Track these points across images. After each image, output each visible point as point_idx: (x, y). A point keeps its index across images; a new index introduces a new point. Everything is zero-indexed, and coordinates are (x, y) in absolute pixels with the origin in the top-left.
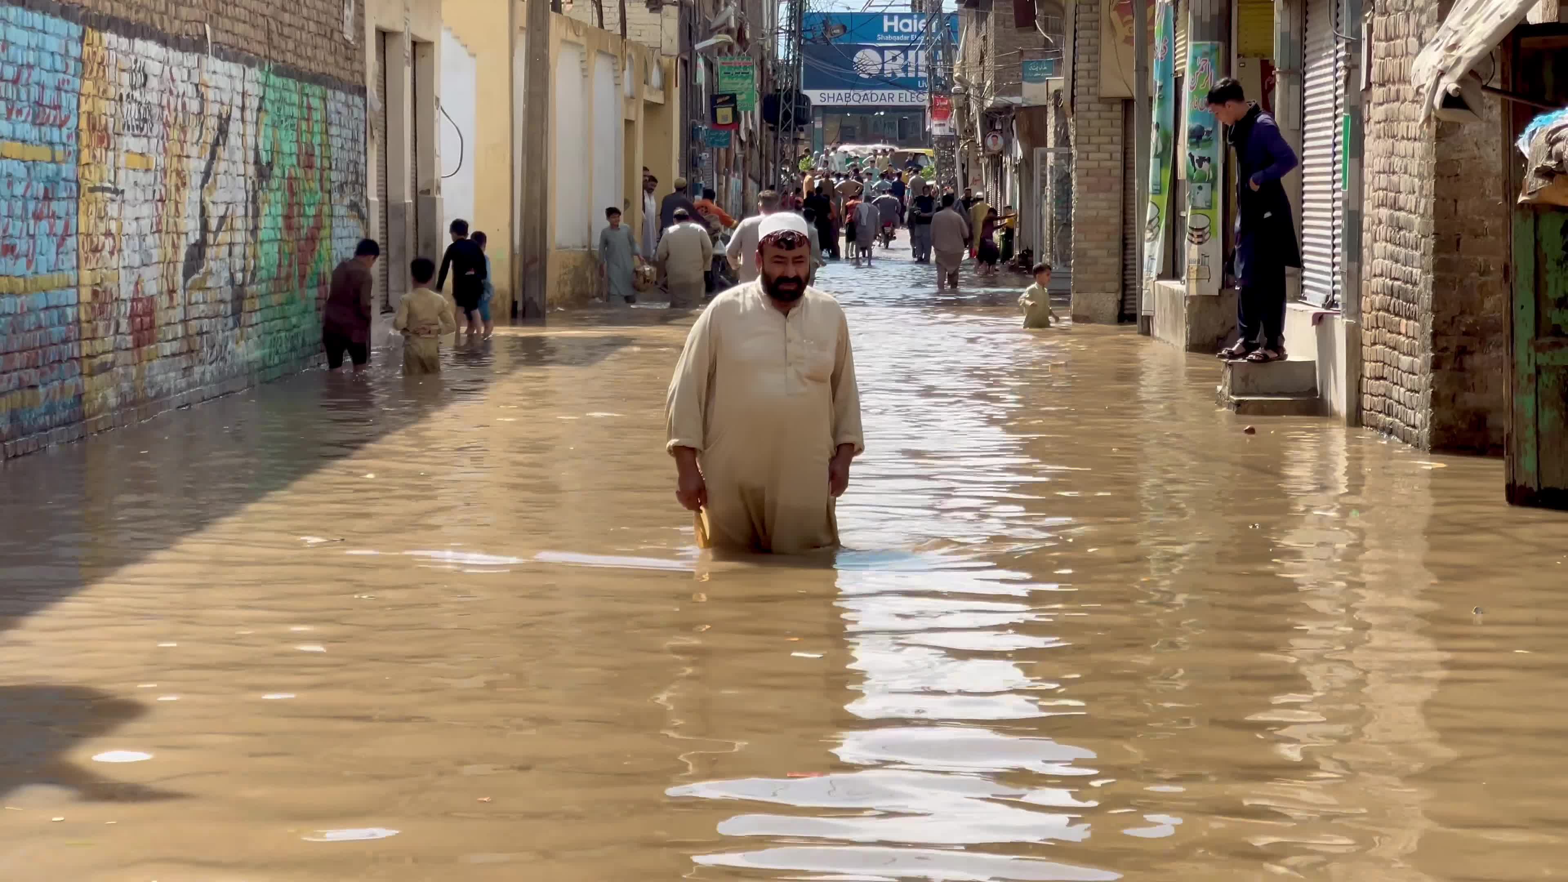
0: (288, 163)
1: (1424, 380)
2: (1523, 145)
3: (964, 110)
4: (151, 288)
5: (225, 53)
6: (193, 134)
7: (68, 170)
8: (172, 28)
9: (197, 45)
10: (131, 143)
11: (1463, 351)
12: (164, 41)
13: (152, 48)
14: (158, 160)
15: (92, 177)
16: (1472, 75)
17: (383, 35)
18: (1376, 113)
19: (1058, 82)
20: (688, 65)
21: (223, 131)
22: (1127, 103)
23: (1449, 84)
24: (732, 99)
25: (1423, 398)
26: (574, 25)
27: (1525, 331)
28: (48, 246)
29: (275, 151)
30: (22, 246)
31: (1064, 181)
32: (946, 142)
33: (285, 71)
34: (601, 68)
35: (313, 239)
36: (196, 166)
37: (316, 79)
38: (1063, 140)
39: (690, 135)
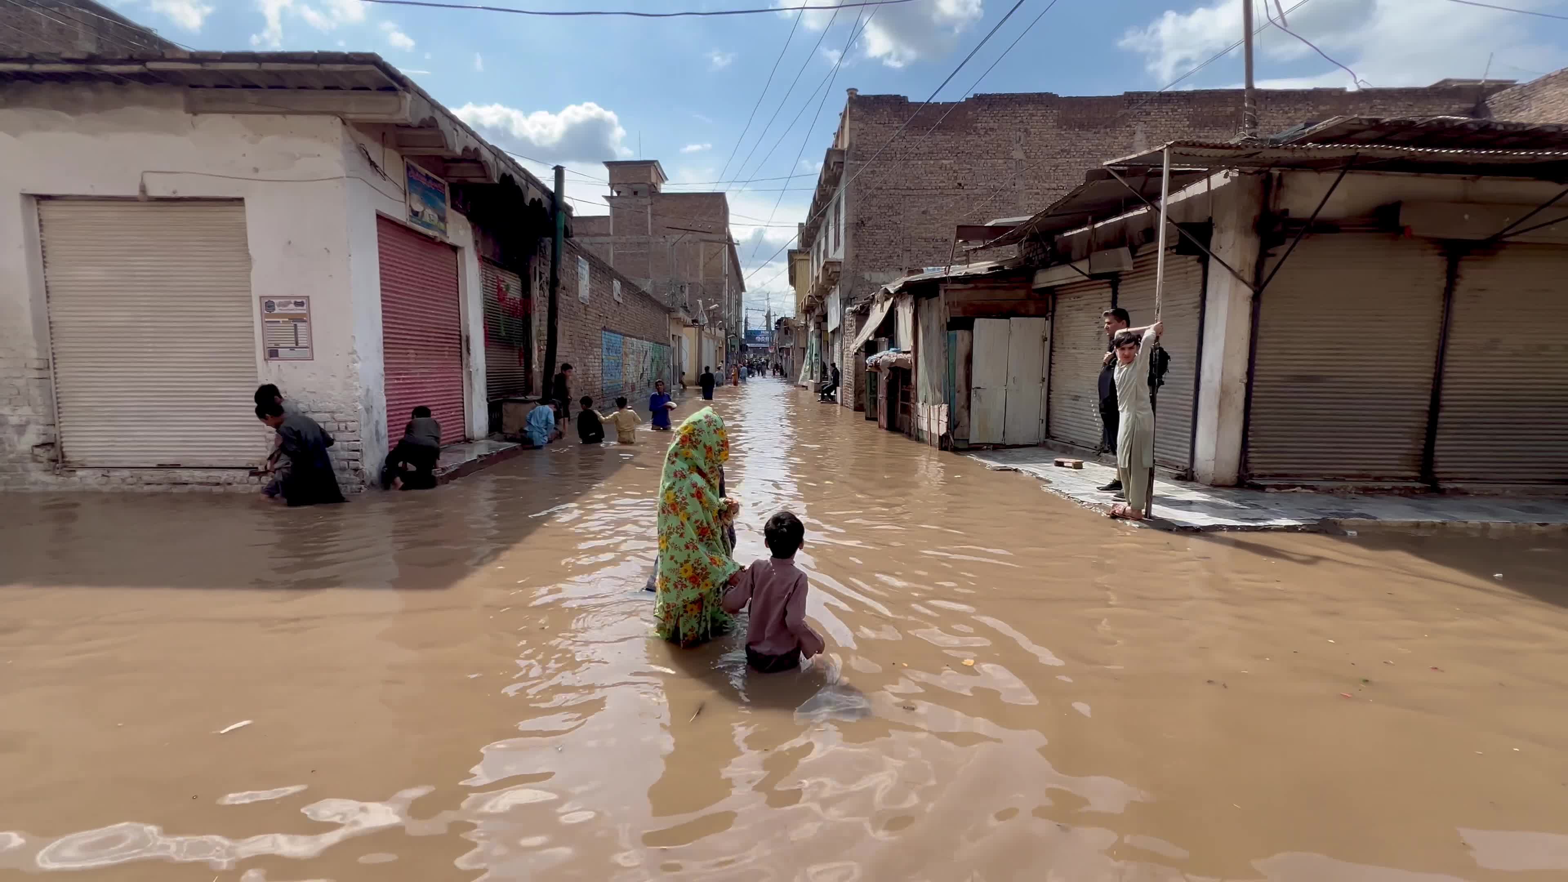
0: (657, 359)
1: (853, 399)
2: (867, 361)
3: (775, 348)
4: (634, 381)
5: (647, 340)
6: (641, 354)
7: (621, 361)
8: (638, 336)
9: (642, 339)
10: (631, 356)
11: (859, 394)
12: (637, 338)
13: (635, 339)
14: (636, 359)
15: (625, 362)
16: (859, 350)
17: (673, 336)
18: (845, 353)
19: (792, 344)
20: (726, 340)
21: (646, 353)
22: (804, 348)
23: (855, 351)
24: (734, 346)
25: (853, 402)
26: (706, 333)
27: (868, 391)
28: (618, 374)
29: (655, 357)
30: (614, 374)
31: (793, 362)
32: (773, 354)
33: (656, 343)
34: (711, 340)
35: (661, 372)
36: (642, 360)
37: (662, 344)
38: (793, 355)
39: (727, 353)
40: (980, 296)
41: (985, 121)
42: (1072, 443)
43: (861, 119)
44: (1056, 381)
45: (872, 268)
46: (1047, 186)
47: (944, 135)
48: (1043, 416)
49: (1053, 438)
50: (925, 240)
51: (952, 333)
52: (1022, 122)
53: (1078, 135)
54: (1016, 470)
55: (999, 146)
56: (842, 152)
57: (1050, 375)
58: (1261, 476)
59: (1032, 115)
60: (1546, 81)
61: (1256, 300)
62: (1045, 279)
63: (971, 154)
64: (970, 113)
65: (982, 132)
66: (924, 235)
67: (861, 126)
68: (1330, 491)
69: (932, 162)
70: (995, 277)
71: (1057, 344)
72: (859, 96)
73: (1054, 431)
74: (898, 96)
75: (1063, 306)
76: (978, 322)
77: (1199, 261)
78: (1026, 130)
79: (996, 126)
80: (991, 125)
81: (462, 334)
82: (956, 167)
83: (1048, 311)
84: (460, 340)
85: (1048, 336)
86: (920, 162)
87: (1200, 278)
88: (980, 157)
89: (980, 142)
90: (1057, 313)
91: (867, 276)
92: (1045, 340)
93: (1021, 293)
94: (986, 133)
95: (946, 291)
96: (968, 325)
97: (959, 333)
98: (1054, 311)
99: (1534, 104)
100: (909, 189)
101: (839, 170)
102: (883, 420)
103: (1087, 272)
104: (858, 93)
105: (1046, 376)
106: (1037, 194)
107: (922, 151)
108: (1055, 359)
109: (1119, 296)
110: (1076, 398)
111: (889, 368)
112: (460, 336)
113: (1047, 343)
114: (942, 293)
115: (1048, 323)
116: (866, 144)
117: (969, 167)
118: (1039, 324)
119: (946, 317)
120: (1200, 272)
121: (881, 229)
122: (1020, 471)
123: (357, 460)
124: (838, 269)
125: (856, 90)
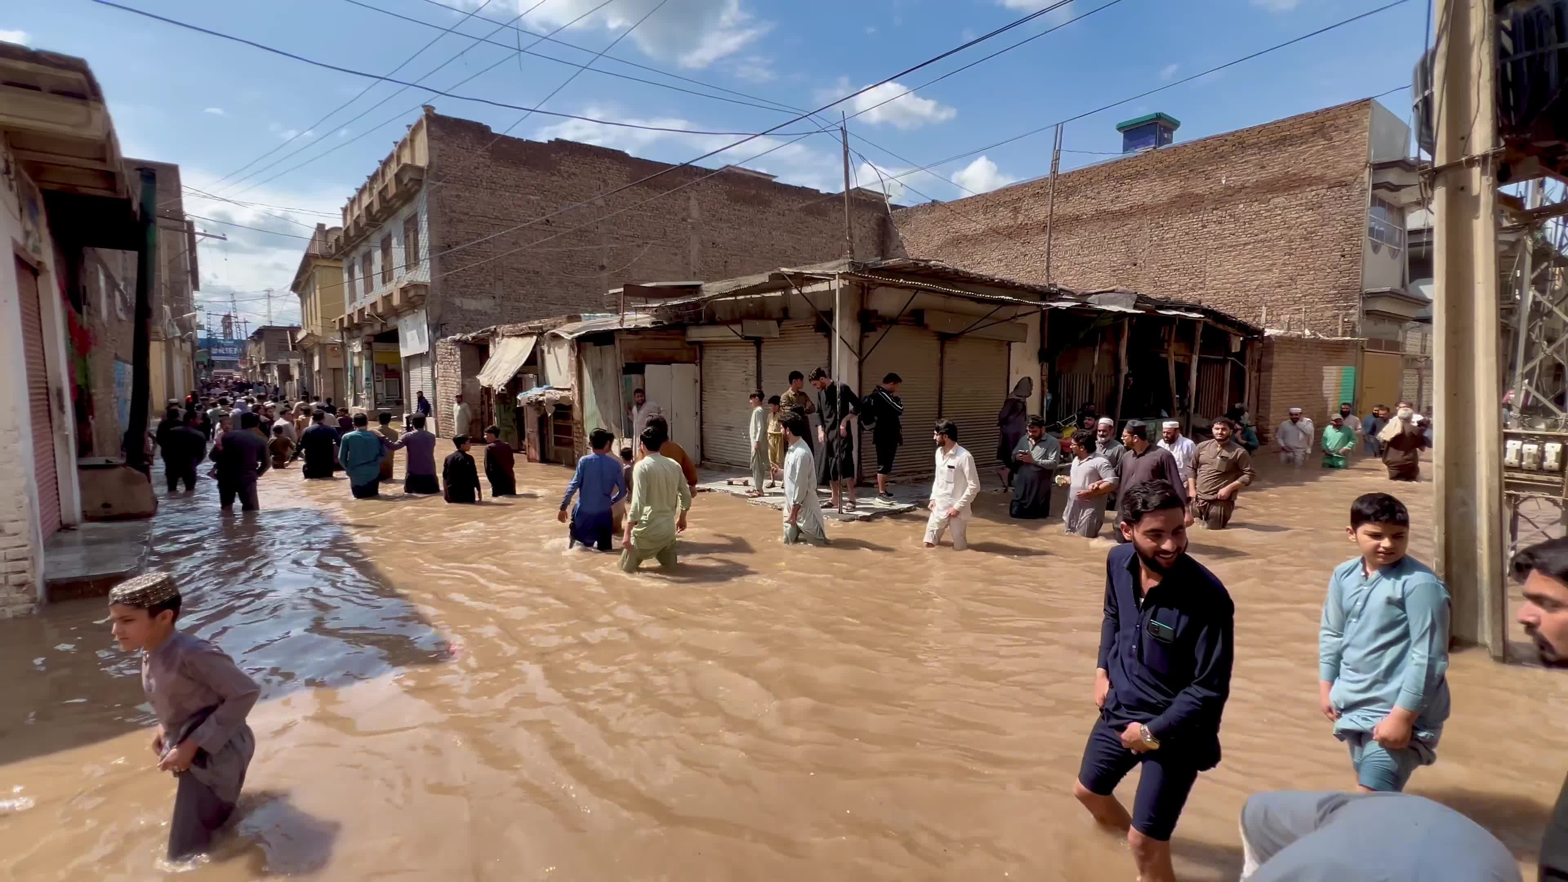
16: (502, 385)
18: (441, 382)
40: (647, 345)
41: (567, 165)
42: (728, 463)
43: (440, 139)
44: (709, 414)
45: (463, 295)
46: (625, 232)
47: (530, 171)
48: (698, 443)
49: (708, 460)
50: (518, 270)
51: (628, 376)
52: (600, 172)
53: (647, 192)
54: (709, 490)
55: (582, 190)
56: (420, 170)
57: (701, 409)
58: (869, 477)
59: (608, 168)
60: (917, 208)
61: (860, 364)
62: (695, 334)
63: (557, 193)
64: (553, 155)
65: (565, 175)
66: (515, 266)
67: (442, 146)
68: (902, 483)
69: (520, 195)
70: (658, 330)
71: (707, 386)
72: (436, 115)
73: (707, 455)
74: (481, 124)
75: (710, 355)
76: (649, 368)
77: (825, 336)
78: (604, 181)
79: (578, 171)
80: (573, 170)
81: (50, 385)
82: (543, 204)
83: (696, 359)
84: (47, 394)
85: (699, 379)
86: (507, 194)
87: (826, 348)
88: (564, 198)
89: (563, 184)
90: (704, 361)
91: (458, 301)
92: (696, 381)
93: (676, 344)
94: (569, 176)
95: (620, 340)
96: (641, 371)
97: (633, 376)
98: (701, 358)
99: (913, 222)
100: (497, 218)
101: (416, 187)
102: (534, 453)
103: (740, 333)
104: (435, 112)
105: (698, 410)
106: (618, 239)
107: (508, 182)
108: (705, 397)
109: (763, 354)
110: (729, 428)
111: (555, 405)
112: (47, 388)
113: (698, 384)
114: (617, 342)
115: (698, 368)
116: (447, 166)
117: (555, 205)
118: (691, 369)
119: (621, 364)
120: (827, 344)
121: (469, 255)
122: (714, 491)
123: (24, 572)
124: (423, 292)
125: (434, 108)
